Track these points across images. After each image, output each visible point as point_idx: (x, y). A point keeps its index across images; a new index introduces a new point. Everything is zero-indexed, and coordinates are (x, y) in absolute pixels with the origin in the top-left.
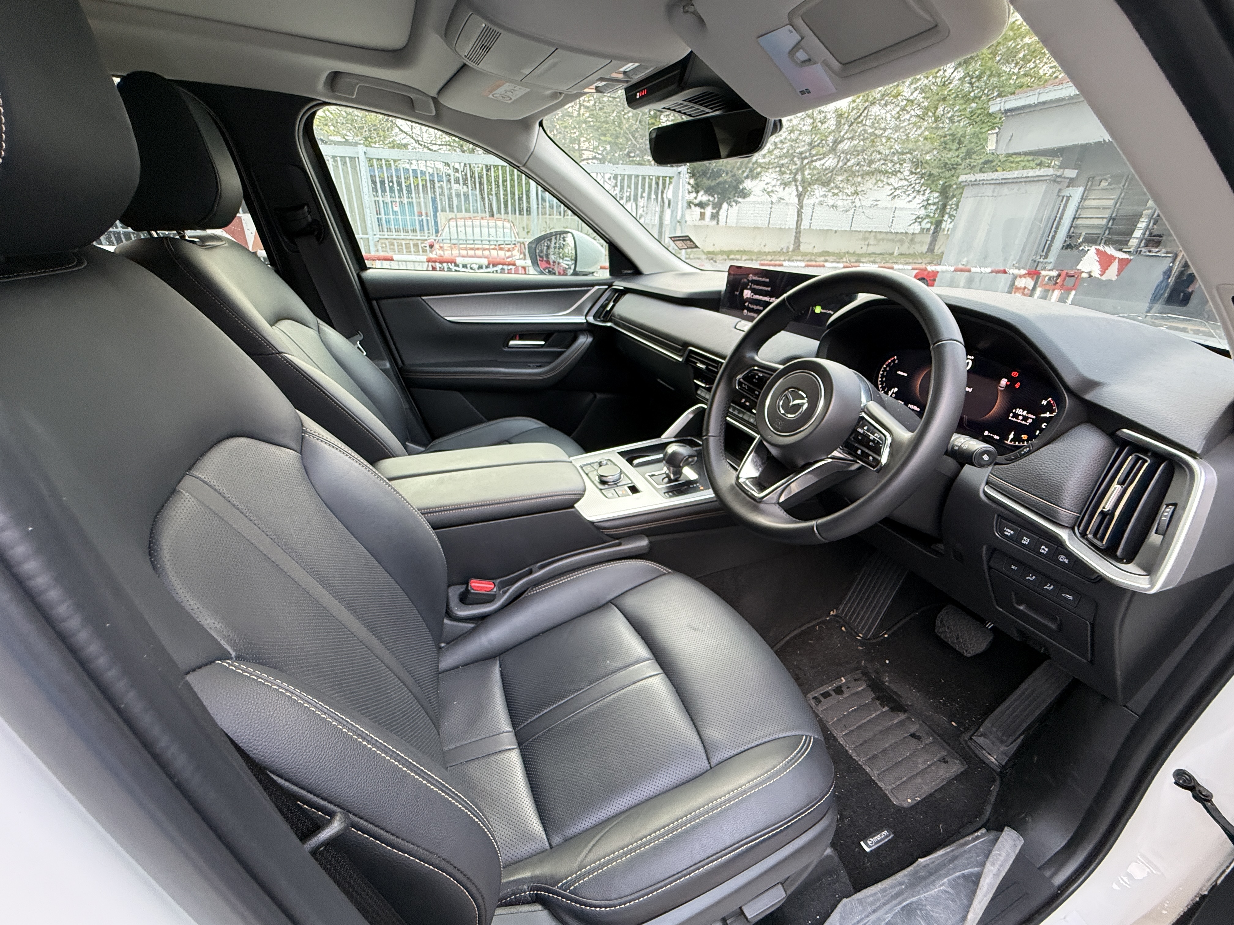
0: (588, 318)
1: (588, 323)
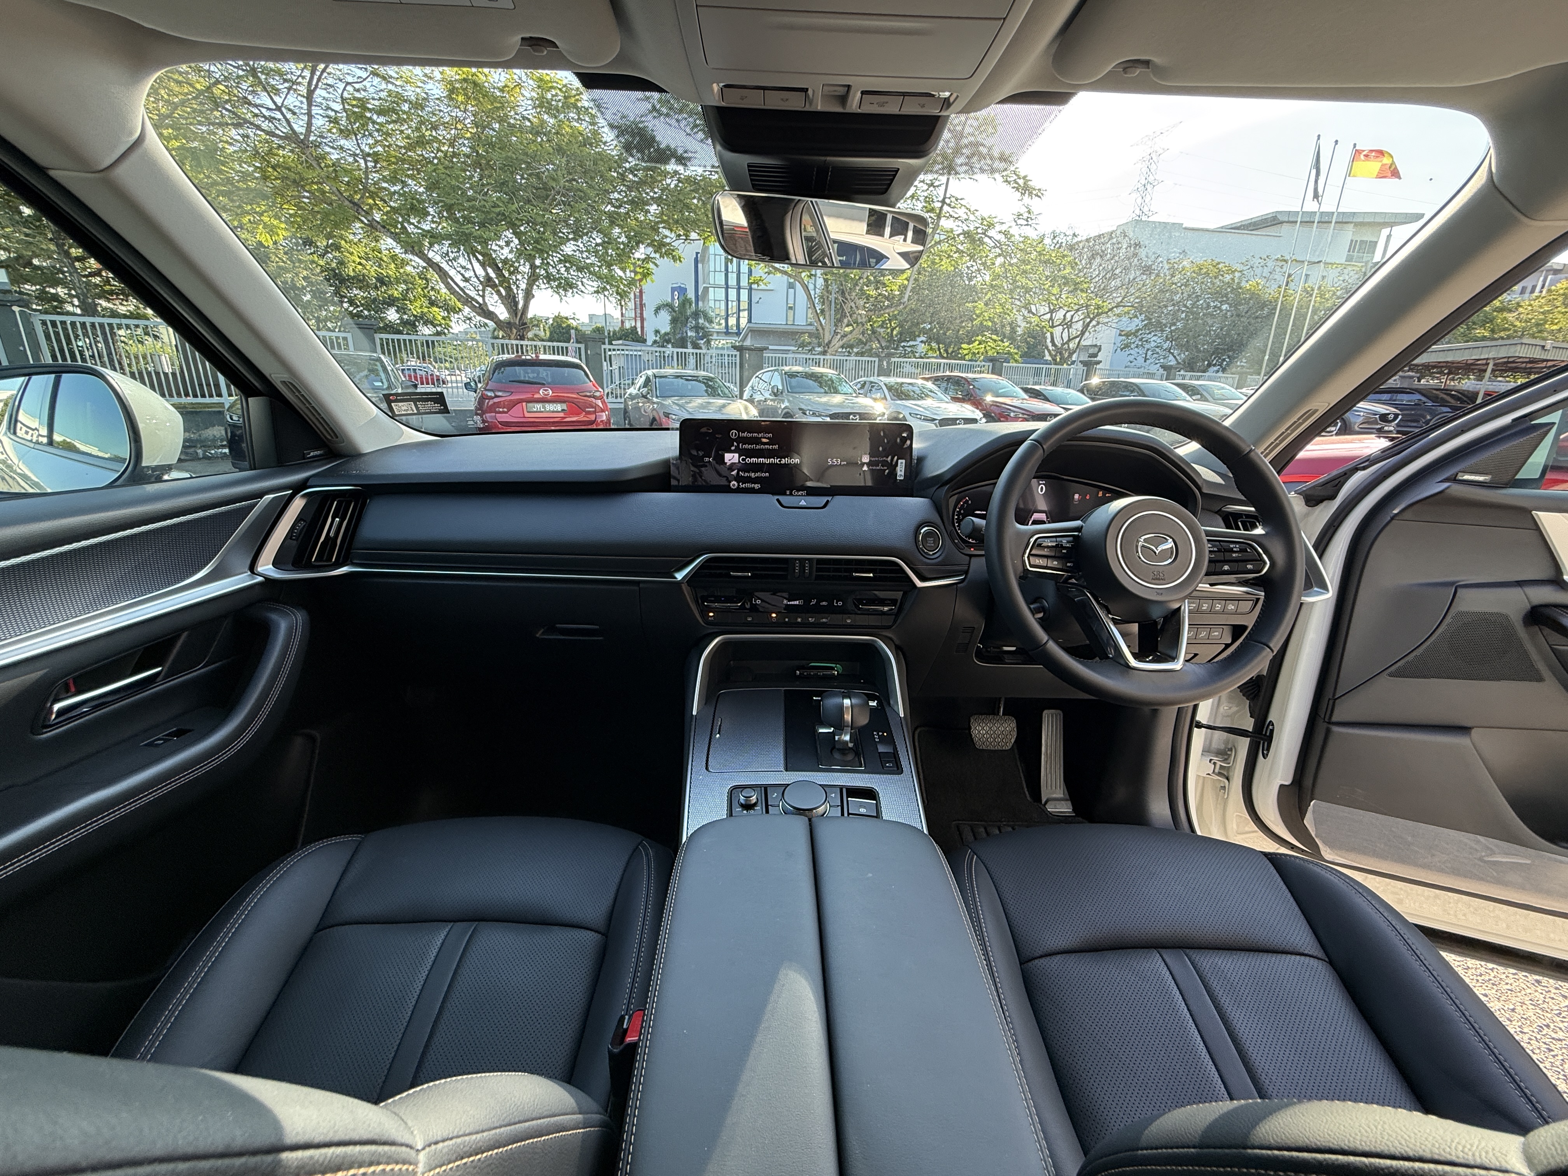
0: (260, 569)
1: (269, 582)
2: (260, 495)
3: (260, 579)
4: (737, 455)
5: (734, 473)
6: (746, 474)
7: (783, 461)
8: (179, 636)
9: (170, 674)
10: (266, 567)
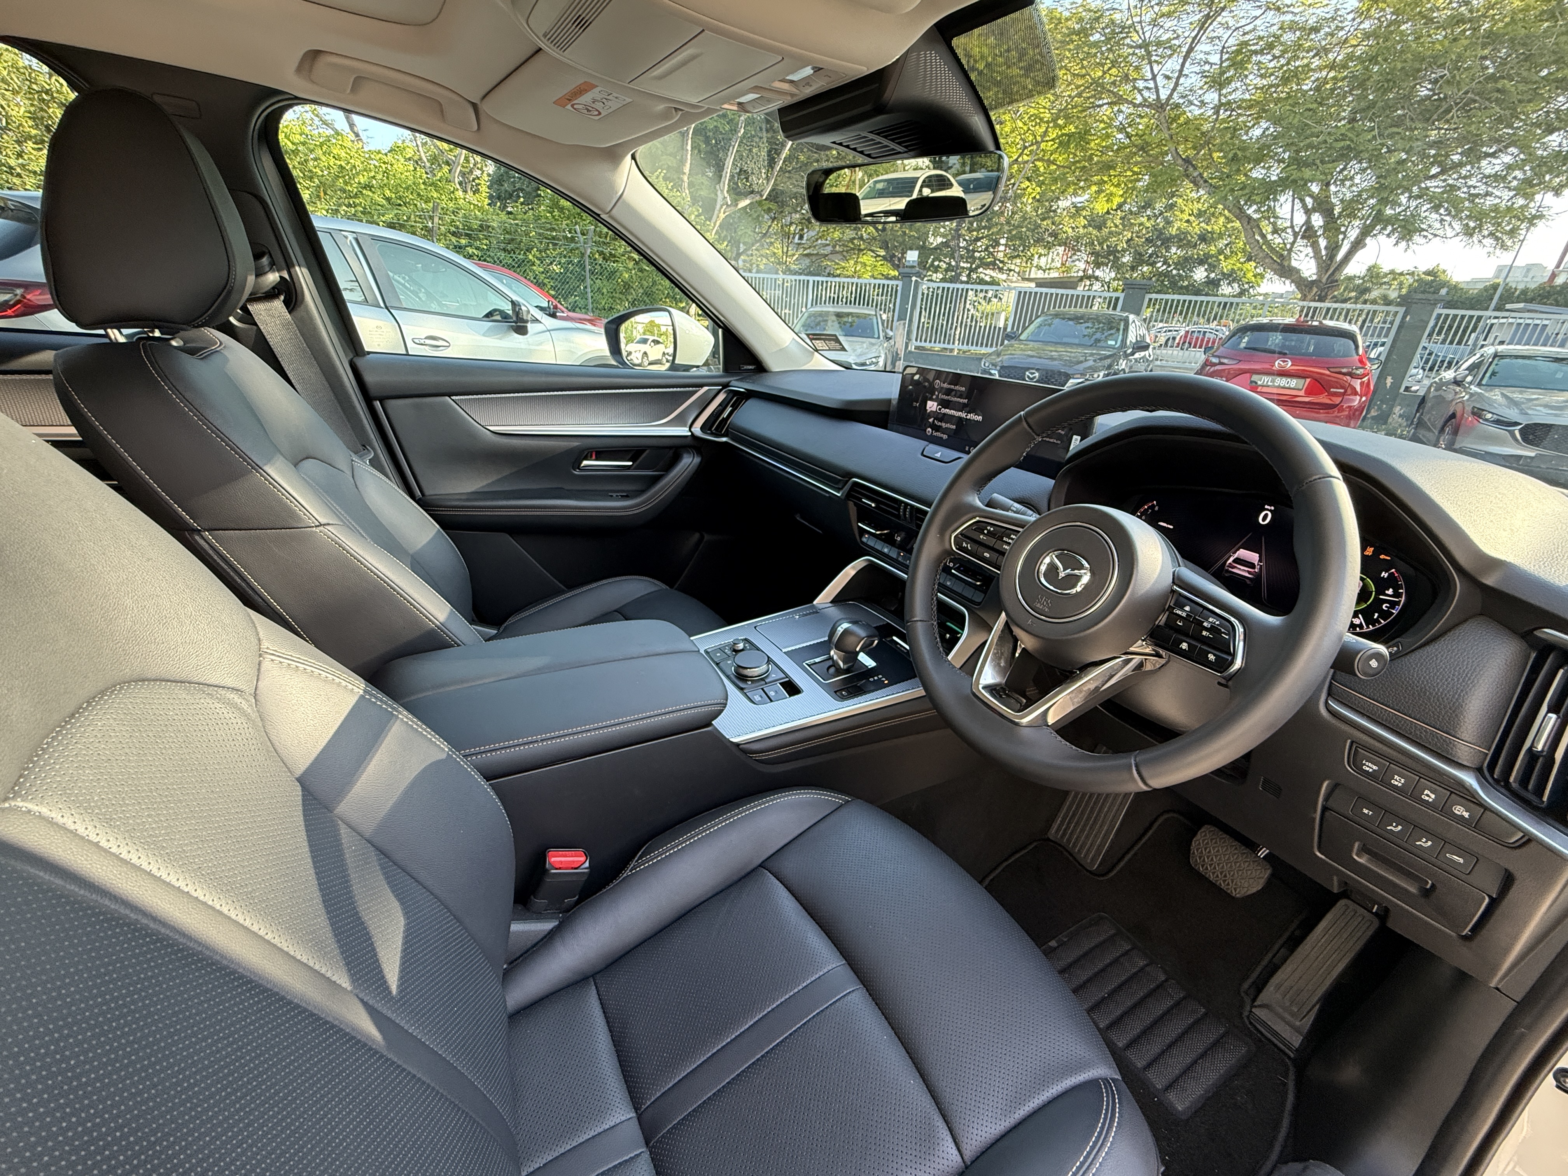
2: (701, 386)
3: (690, 434)
4: (936, 404)
5: (931, 420)
6: (940, 424)
7: (968, 417)
8: (645, 450)
9: (638, 468)
10: (697, 430)
